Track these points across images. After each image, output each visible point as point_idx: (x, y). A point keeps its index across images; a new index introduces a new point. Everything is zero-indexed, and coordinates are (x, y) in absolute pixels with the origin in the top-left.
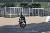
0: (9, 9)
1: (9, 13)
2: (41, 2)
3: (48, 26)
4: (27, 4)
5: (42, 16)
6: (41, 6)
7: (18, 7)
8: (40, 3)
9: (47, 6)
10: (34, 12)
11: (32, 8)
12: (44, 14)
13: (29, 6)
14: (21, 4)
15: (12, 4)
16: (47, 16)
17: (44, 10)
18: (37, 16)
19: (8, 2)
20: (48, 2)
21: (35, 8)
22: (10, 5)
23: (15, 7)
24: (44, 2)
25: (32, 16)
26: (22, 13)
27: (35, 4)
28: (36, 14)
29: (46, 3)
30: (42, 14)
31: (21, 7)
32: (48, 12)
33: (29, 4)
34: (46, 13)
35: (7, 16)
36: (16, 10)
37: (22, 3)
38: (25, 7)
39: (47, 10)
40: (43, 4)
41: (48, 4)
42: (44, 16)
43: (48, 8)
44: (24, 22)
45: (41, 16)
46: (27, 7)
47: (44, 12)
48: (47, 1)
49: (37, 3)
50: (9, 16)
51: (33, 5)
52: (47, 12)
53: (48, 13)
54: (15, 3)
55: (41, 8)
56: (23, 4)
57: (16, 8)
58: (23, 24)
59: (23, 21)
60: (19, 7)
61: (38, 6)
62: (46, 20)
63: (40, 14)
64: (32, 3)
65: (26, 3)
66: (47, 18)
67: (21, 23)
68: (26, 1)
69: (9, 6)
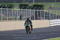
0: (6, 10)
1: (6, 16)
2: (44, 2)
3: (52, 31)
4: (28, 5)
5: (46, 19)
6: (45, 8)
7: (16, 9)
8: (43, 4)
9: (51, 7)
10: (36, 15)
11: (33, 9)
12: (48, 17)
13: (30, 7)
14: (20, 5)
15: (10, 5)
16: (52, 19)
17: (48, 12)
18: (39, 19)
19: (4, 3)
20: (53, 2)
21: (37, 9)
22: (7, 6)
23: (13, 8)
24: (47, 3)
25: (33, 19)
26: (21, 16)
27: (37, 5)
28: (39, 17)
29: (50, 3)
30: (46, 17)
31: (20, 8)
32: (53, 14)
33: (30, 5)
34: (50, 16)
35: (4, 19)
36: (14, 12)
37: (21, 3)
38: (25, 9)
39: (51, 12)
40: (47, 5)
41: (53, 5)
42: (48, 19)
43: (53, 9)
44: (30, 27)
45: (44, 19)
46: (27, 9)
47: (48, 14)
48: (51, 2)
49: (39, 4)
50: (6, 19)
51: (34, 6)
52: (51, 14)
53: (52, 16)
54: (14, 4)
55: (44, 10)
56: (23, 5)
57: (14, 10)
58: (30, 29)
59: (29, 25)
60: (18, 8)
61: (41, 7)
62: (51, 24)
63: (43, 17)
64: (34, 3)
65: (26, 3)
66: (52, 21)
67: (27, 27)
68: (26, 1)
69: (6, 8)
